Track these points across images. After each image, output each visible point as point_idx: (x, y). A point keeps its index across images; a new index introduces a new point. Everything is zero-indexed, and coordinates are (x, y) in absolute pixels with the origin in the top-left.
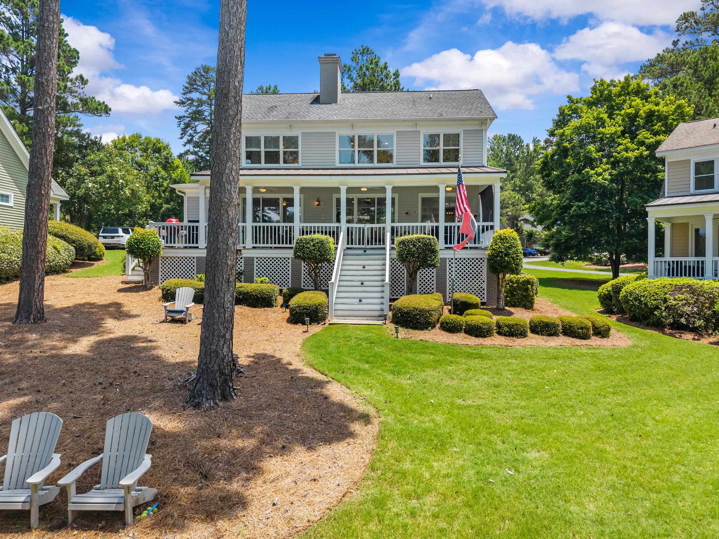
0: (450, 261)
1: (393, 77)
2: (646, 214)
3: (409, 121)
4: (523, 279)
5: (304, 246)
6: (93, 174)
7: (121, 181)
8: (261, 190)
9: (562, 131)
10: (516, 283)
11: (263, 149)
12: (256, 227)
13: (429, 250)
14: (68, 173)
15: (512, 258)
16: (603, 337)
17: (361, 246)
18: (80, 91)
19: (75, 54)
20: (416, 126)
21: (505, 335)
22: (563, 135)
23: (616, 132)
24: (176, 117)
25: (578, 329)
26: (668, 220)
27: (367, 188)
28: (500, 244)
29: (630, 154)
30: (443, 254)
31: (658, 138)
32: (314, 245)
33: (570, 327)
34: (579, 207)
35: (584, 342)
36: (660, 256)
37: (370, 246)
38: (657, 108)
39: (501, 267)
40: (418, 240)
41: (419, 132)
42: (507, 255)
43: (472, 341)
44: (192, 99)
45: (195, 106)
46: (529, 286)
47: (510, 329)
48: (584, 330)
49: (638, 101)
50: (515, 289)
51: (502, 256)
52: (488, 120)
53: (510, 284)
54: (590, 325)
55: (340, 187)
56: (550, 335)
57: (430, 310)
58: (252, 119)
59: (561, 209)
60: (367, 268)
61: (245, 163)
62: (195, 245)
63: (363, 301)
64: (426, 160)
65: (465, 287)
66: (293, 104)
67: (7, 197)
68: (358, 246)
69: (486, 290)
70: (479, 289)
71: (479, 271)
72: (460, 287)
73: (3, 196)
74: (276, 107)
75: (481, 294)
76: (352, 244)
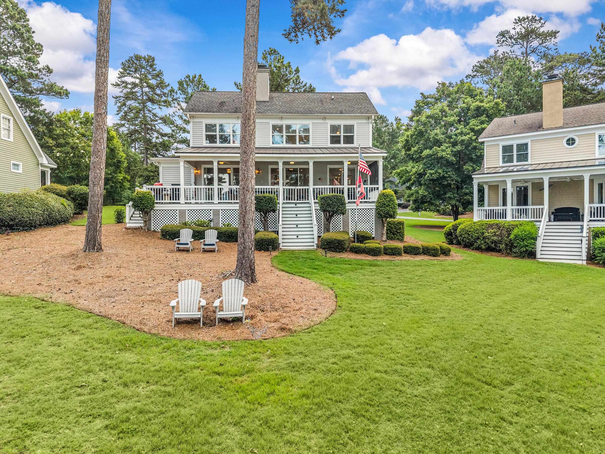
0: (351, 211)
1: (294, 72)
2: (472, 179)
4: (397, 222)
6: (58, 145)
8: (220, 163)
9: (418, 118)
10: (393, 224)
11: (218, 133)
13: (340, 203)
15: (391, 208)
16: (446, 255)
17: (293, 201)
18: (45, 78)
19: (40, 47)
20: (325, 119)
21: (389, 255)
22: (418, 121)
23: (454, 120)
24: (113, 97)
25: (432, 251)
26: (486, 183)
27: (294, 162)
28: (383, 199)
29: (464, 138)
30: (348, 206)
31: (483, 126)
33: (427, 249)
34: (431, 174)
35: (436, 258)
36: (481, 206)
37: (299, 201)
38: (482, 104)
39: (384, 214)
42: (388, 206)
43: (370, 258)
44: (126, 82)
45: (130, 88)
46: (401, 226)
47: (392, 251)
48: (436, 252)
49: (469, 99)
51: (385, 207)
54: (439, 248)
55: (279, 161)
56: (416, 254)
58: (211, 112)
59: (418, 175)
60: (298, 216)
61: (205, 143)
62: (177, 201)
63: (300, 237)
64: (332, 143)
65: (361, 228)
66: (237, 100)
67: (18, 165)
68: (291, 201)
69: (374, 229)
70: (370, 229)
71: (370, 217)
72: (358, 228)
73: (15, 165)
74: (224, 102)
75: (371, 231)
76: (287, 200)
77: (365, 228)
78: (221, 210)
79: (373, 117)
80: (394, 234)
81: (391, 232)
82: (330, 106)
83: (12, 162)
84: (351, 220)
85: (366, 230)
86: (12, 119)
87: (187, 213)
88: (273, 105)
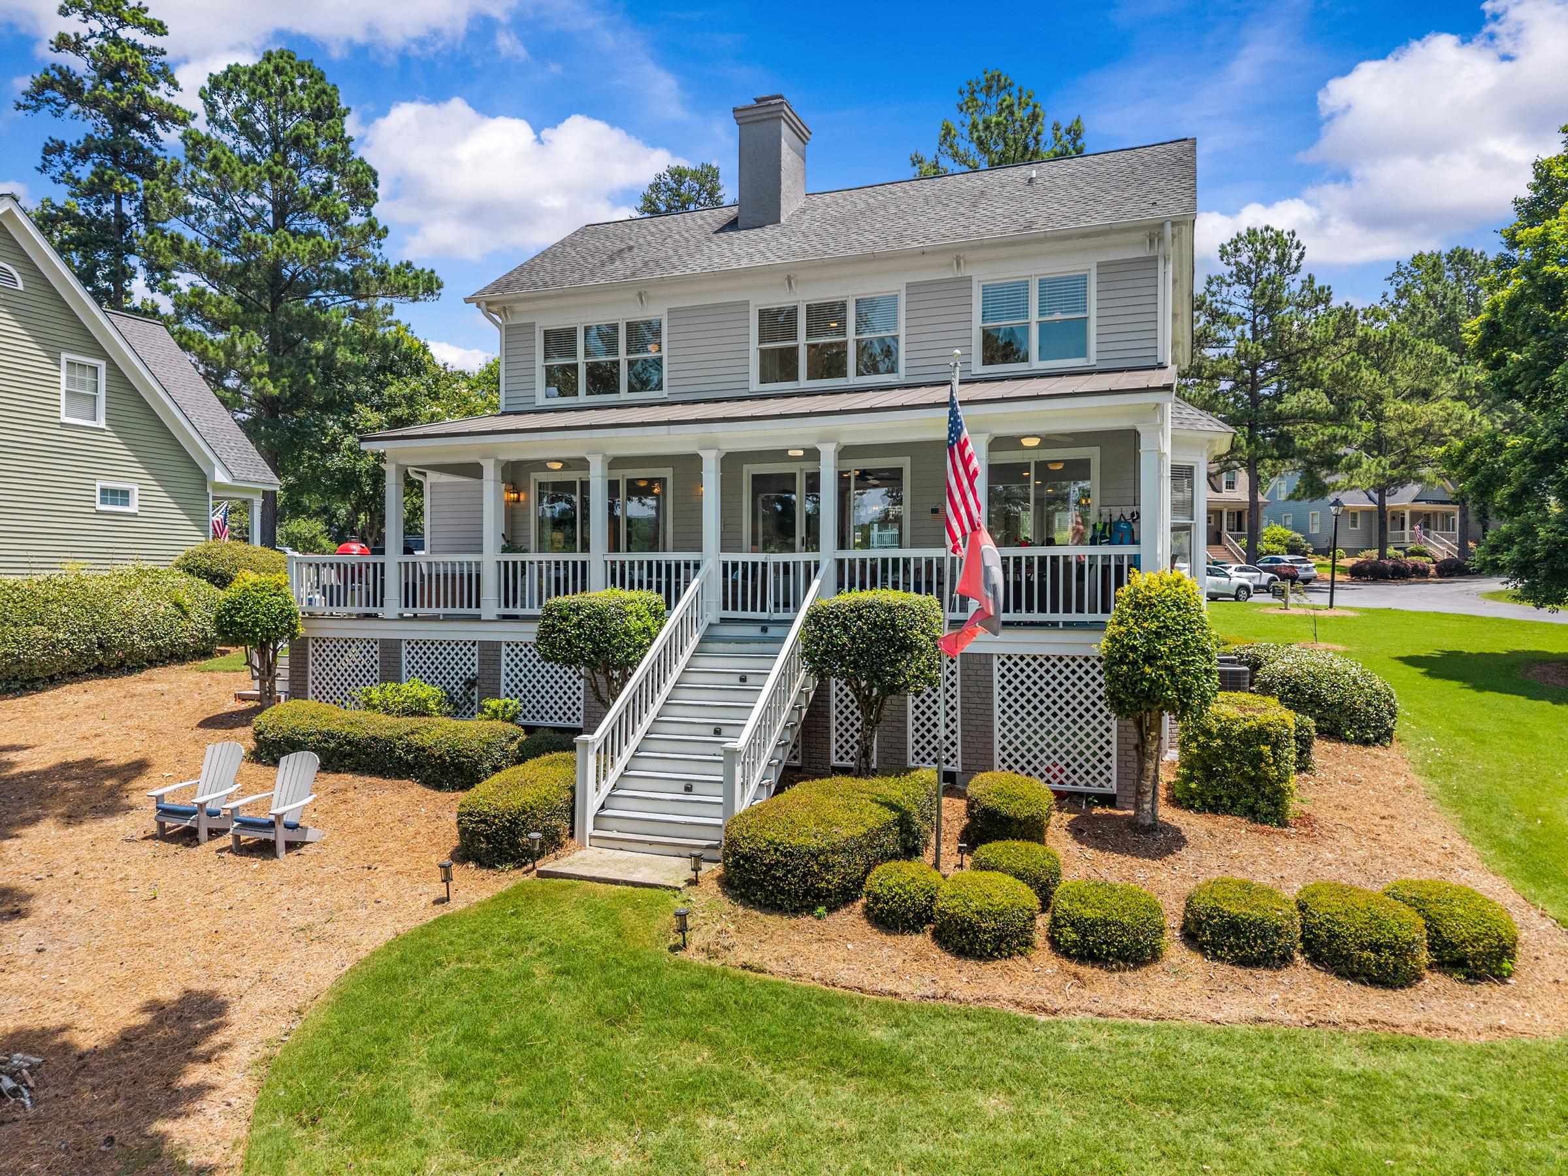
0: (1003, 664)
3: (935, 252)
4: (1247, 725)
5: (554, 626)
8: (549, 465)
10: (1220, 735)
11: (581, 360)
13: (890, 642)
14: (346, 425)
15: (1168, 668)
16: (1476, 978)
17: (758, 615)
20: (958, 264)
25: (1362, 947)
27: (804, 449)
28: (1131, 621)
32: (579, 625)
33: (1333, 936)
37: (780, 615)
39: (1133, 694)
40: (856, 609)
41: (970, 279)
42: (1150, 658)
46: (1266, 749)
47: (1084, 936)
48: (1386, 953)
50: (1217, 757)
51: (1134, 663)
52: (1168, 226)
53: (1201, 739)
55: (702, 453)
56: (1245, 962)
57: (822, 852)
61: (544, 396)
63: (696, 791)
64: (987, 360)
65: (1049, 745)
66: (677, 237)
67: (125, 493)
68: (749, 614)
69: (1114, 757)
70: (1094, 754)
71: (1094, 698)
72: (1036, 744)
73: (114, 492)
74: (631, 248)
75: (1101, 767)
76: (735, 608)
77: (1068, 746)
78: (504, 647)
82: (999, 211)
83: (99, 485)
84: (1004, 706)
85: (1074, 760)
86: (102, 365)
87: (404, 652)
88: (784, 235)
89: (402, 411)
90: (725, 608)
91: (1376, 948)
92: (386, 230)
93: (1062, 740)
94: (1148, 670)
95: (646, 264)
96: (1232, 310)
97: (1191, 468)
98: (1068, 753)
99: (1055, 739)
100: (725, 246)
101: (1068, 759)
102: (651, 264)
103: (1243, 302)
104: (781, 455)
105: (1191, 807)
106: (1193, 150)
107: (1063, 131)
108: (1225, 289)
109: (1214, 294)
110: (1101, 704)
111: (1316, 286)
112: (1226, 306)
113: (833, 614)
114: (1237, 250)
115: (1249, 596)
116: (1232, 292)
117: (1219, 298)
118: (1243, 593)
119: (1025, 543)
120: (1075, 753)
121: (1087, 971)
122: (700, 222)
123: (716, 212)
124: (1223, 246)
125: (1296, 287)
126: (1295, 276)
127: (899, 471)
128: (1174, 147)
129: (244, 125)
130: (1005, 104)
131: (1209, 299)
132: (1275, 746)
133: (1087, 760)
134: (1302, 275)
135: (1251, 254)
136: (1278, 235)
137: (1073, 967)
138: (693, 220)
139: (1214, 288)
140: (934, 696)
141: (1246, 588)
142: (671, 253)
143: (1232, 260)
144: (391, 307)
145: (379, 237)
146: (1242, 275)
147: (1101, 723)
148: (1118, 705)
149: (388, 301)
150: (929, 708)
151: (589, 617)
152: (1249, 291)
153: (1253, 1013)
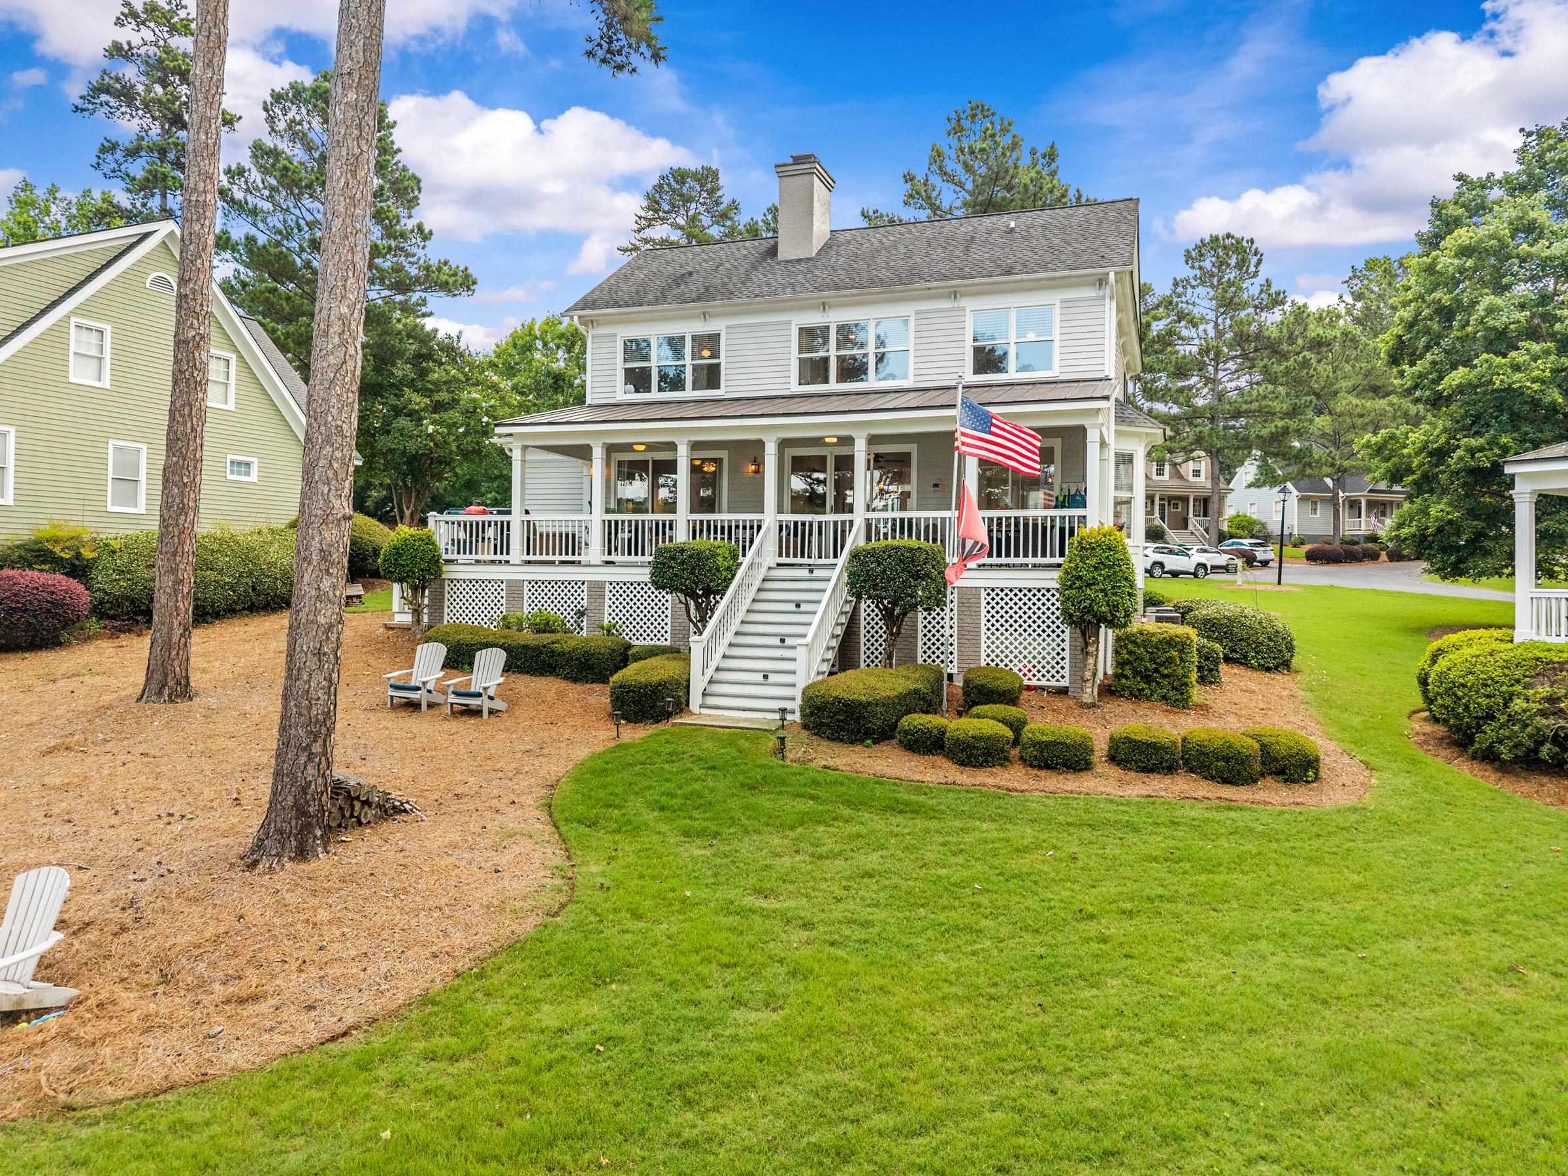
0: (988, 594)
6: (435, 407)
7: (485, 419)
8: (636, 447)
10: (1142, 644)
11: (654, 363)
12: (610, 522)
15: (1102, 591)
16: (1291, 781)
17: (806, 560)
19: (414, 184)
20: (956, 297)
27: (840, 437)
28: (1079, 560)
30: (973, 579)
37: (822, 561)
41: (963, 309)
47: (1041, 754)
48: (1233, 763)
55: (765, 439)
57: (869, 704)
58: (634, 305)
59: (1431, 454)
60: (804, 607)
61: (622, 393)
62: (504, 557)
63: (773, 678)
64: (977, 371)
65: (1020, 653)
66: (727, 265)
67: (248, 465)
68: (799, 560)
69: (1067, 660)
70: (1053, 658)
71: (1053, 618)
72: (1011, 652)
73: (239, 463)
74: (691, 274)
75: (1058, 667)
76: (788, 555)
77: (1035, 653)
78: (607, 585)
79: (1112, 276)
80: (1147, 679)
81: (1136, 673)
82: (986, 256)
83: (230, 457)
84: (989, 616)
85: (1039, 662)
86: (233, 357)
87: (526, 590)
88: (817, 268)
89: (443, 396)
90: (780, 555)
91: (1227, 759)
92: (431, 233)
93: (1030, 648)
94: (1088, 592)
95: (707, 289)
96: (1196, 311)
97: (1131, 455)
98: (1034, 658)
99: (1025, 648)
100: (770, 276)
101: (1034, 662)
102: (711, 289)
103: (1206, 303)
104: (818, 441)
105: (1123, 696)
106: (1136, 210)
107: (1038, 155)
108: (1190, 290)
109: (1179, 296)
110: (1058, 622)
111: (1272, 291)
112: (1190, 307)
113: (872, 553)
114: (1201, 255)
115: (1206, 574)
116: (1195, 295)
117: (1184, 299)
118: (1201, 572)
119: (1006, 508)
120: (1039, 658)
121: (1043, 773)
122: (745, 252)
123: (756, 243)
124: (1188, 251)
125: (1255, 290)
126: (1253, 280)
127: (908, 455)
128: (1121, 205)
129: (295, 133)
130: (989, 132)
131: (1175, 300)
132: (1181, 651)
133: (1048, 663)
134: (1261, 279)
135: (1214, 259)
136: (1238, 242)
137: (1035, 772)
138: (738, 250)
139: (1180, 290)
140: (942, 614)
141: (1204, 566)
142: (726, 280)
143: (1196, 265)
144: (424, 300)
145: (425, 239)
146: (1205, 278)
147: (1058, 636)
148: (1069, 618)
149: (423, 295)
150: (938, 623)
151: (691, 557)
152: (1212, 293)
153: (1147, 793)
